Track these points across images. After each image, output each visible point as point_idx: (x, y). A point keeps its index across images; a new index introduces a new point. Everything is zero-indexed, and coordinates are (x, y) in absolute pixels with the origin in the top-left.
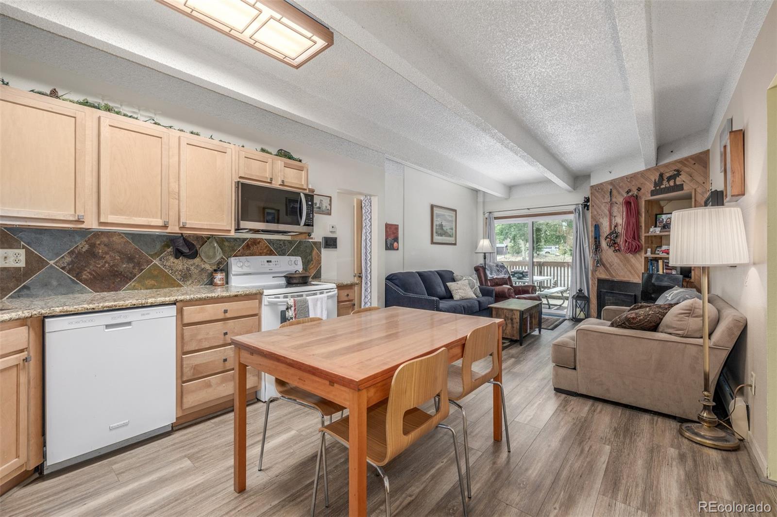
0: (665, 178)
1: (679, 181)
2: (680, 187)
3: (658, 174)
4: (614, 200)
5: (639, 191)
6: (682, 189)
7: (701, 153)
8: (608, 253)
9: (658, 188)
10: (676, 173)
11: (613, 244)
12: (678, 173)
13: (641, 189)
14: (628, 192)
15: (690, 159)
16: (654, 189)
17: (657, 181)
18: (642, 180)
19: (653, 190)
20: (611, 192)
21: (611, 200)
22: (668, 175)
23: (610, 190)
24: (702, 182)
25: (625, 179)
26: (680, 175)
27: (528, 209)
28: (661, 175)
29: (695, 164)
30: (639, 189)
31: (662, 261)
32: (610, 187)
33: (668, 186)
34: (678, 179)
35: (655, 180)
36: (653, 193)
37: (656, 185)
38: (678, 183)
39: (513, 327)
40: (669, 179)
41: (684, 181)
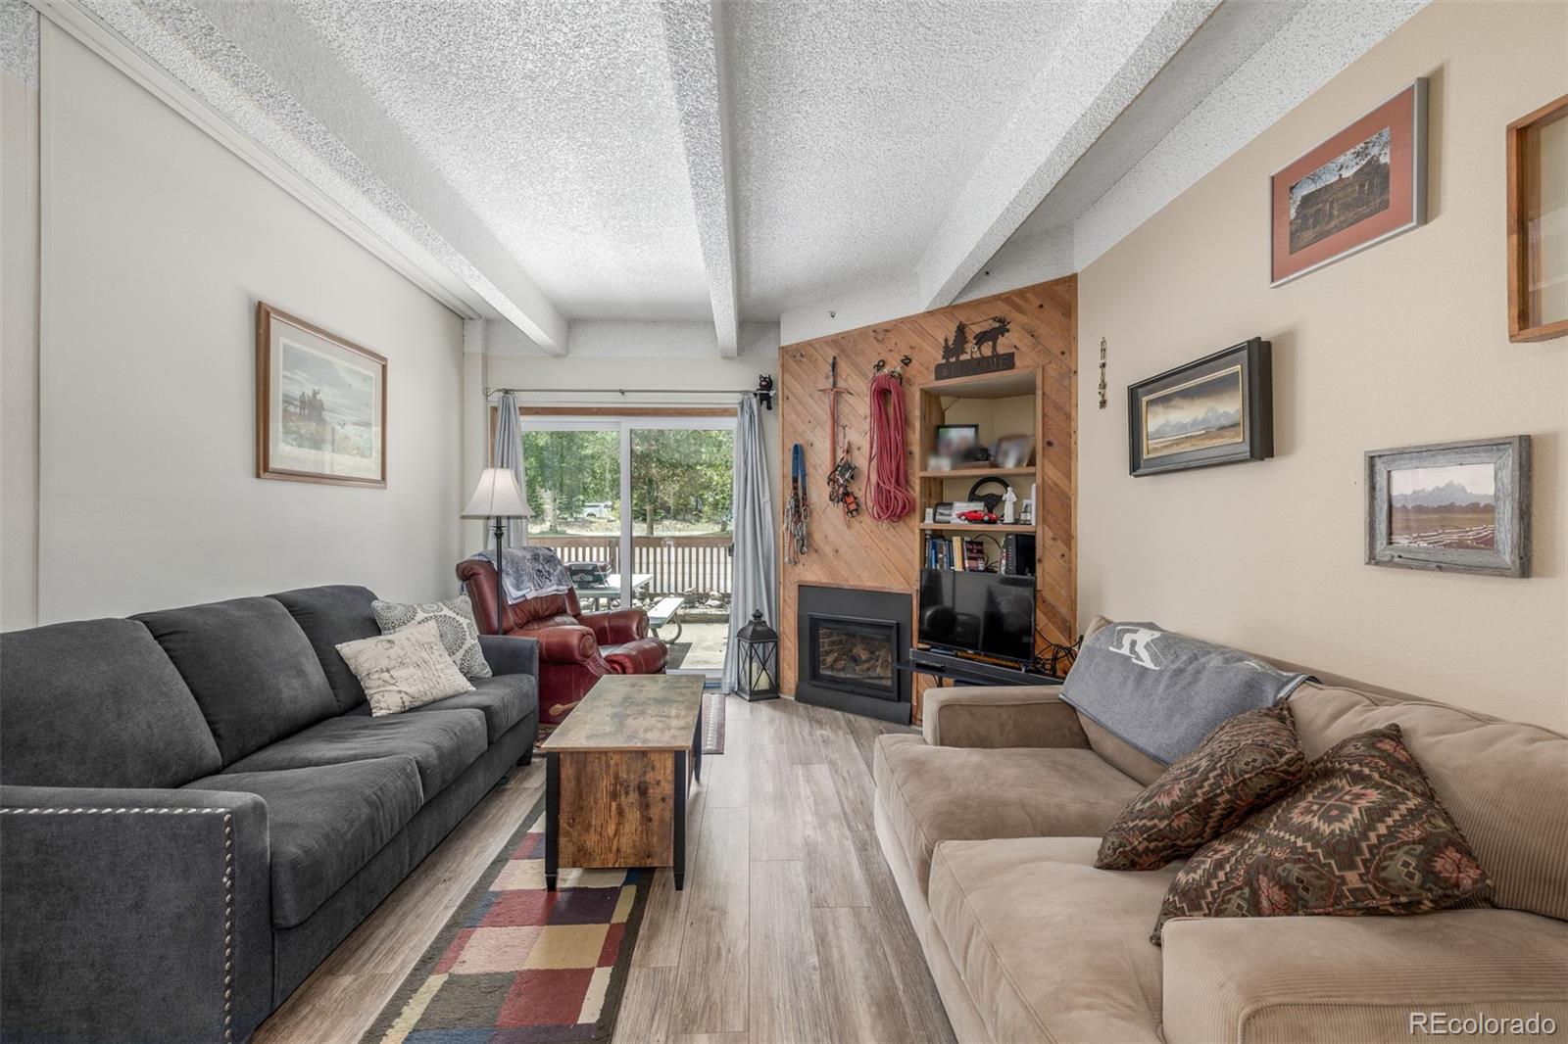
0: (970, 337)
1: (1004, 345)
2: (1007, 361)
3: (953, 328)
4: (841, 384)
5: (906, 364)
6: (1012, 366)
7: (1057, 282)
8: (828, 517)
9: (953, 360)
10: (997, 325)
11: (844, 497)
12: (1002, 327)
13: (911, 361)
14: (880, 366)
15: (1028, 295)
16: (944, 361)
17: (950, 342)
18: (915, 339)
19: (942, 364)
20: (834, 366)
21: (835, 384)
22: (977, 329)
23: (831, 361)
24: (1057, 352)
25: (871, 333)
26: (1008, 331)
27: (623, 392)
28: (961, 330)
29: (1041, 306)
30: (906, 361)
31: (959, 538)
32: (831, 353)
33: (977, 355)
34: (1001, 340)
35: (946, 340)
36: (941, 372)
37: (948, 352)
38: (1001, 350)
39: (650, 820)
40: (981, 339)
41: (1016, 347)
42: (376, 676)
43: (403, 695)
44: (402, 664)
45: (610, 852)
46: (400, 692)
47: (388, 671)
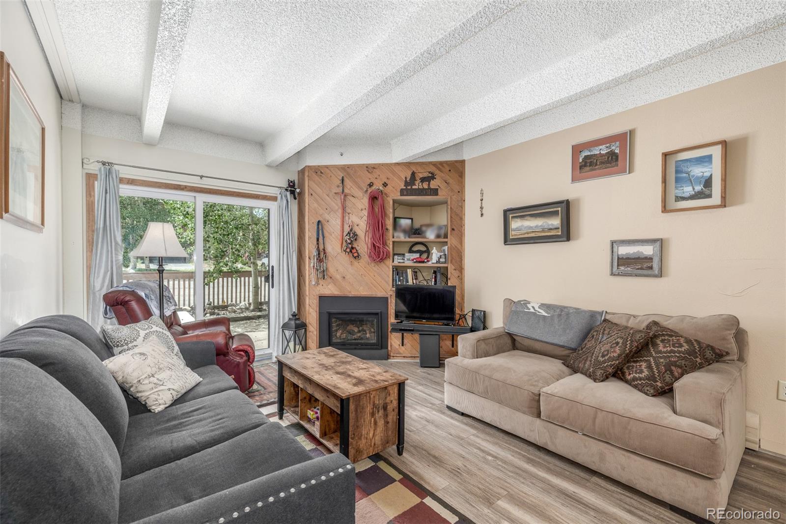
0: (418, 178)
1: (434, 184)
2: (435, 192)
3: (410, 173)
4: (346, 191)
5: (385, 186)
6: (437, 194)
7: (456, 161)
8: (338, 261)
9: (409, 187)
10: (430, 175)
11: (351, 251)
12: (432, 177)
13: (387, 185)
14: (371, 185)
15: (444, 165)
16: (405, 188)
17: (408, 180)
18: (390, 175)
19: (404, 189)
20: (343, 180)
21: (343, 190)
22: (421, 176)
23: (341, 179)
24: (457, 191)
25: (365, 168)
26: (435, 178)
27: (202, 177)
28: (413, 174)
29: (450, 170)
30: (385, 185)
31: (411, 270)
32: (341, 175)
33: (421, 187)
34: (432, 182)
35: (406, 178)
36: (402, 192)
37: (406, 184)
38: (432, 187)
40: (423, 180)
41: (439, 186)
42: (146, 381)
43: (172, 391)
44: (160, 369)
45: (371, 446)
46: (169, 389)
47: (153, 376)
